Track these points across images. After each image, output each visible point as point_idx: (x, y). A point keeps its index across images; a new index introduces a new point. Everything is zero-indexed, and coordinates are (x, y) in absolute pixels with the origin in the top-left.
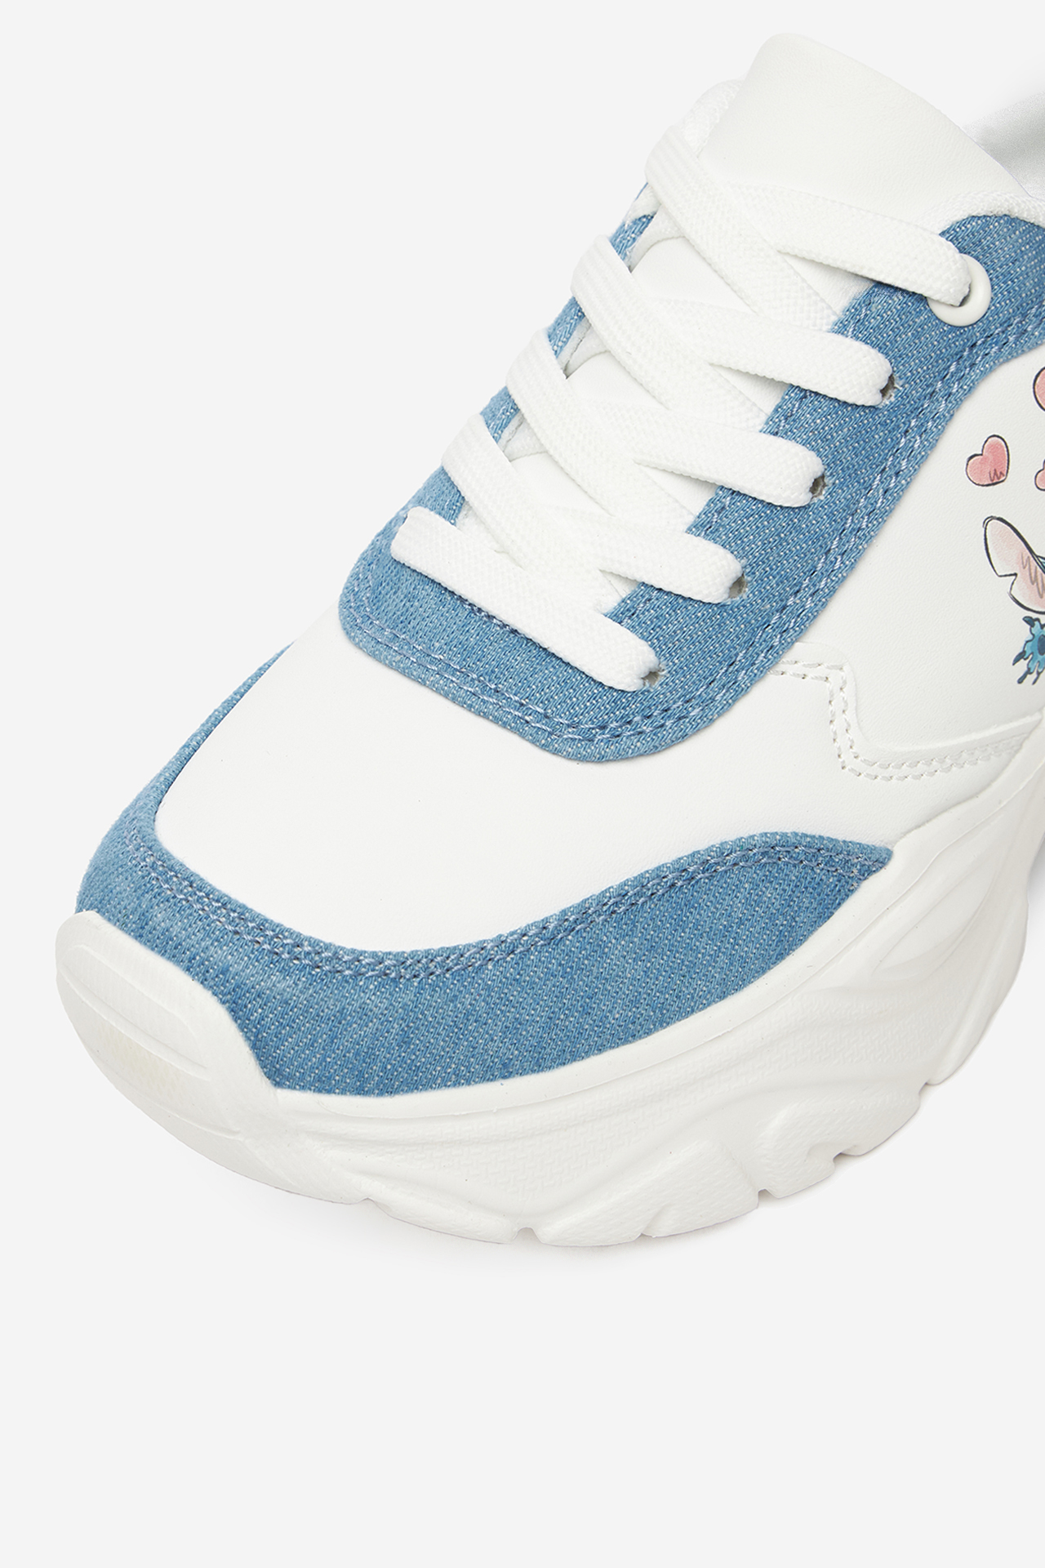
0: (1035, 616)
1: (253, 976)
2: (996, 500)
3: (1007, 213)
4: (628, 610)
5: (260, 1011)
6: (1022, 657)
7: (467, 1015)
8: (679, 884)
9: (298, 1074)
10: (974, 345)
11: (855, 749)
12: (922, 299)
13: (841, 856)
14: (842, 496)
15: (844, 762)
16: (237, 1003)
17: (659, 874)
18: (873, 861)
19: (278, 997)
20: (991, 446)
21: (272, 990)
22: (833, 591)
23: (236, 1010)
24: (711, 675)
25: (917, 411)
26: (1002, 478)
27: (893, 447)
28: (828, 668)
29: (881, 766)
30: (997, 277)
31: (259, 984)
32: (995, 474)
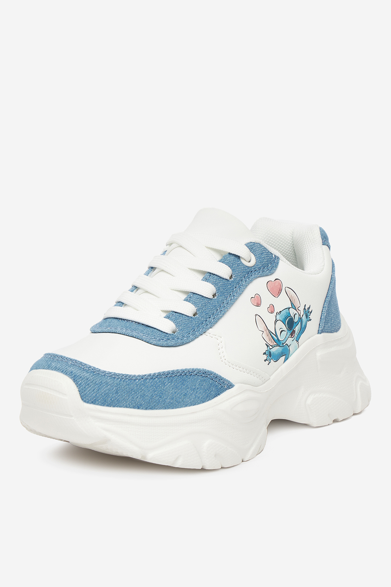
0: (268, 345)
1: (79, 373)
2: (257, 310)
3: (259, 243)
4: (168, 317)
5: (81, 381)
6: (265, 354)
7: (132, 390)
8: (183, 374)
9: (89, 399)
10: (252, 272)
11: (225, 357)
12: (238, 257)
13: (222, 381)
14: (221, 298)
15: (222, 360)
16: (75, 379)
17: (178, 371)
18: (230, 386)
19: (85, 378)
20: (256, 296)
21: (84, 376)
22: (219, 319)
23: (74, 381)
24: (189, 332)
25: (238, 283)
26: (260, 306)
27: (233, 290)
28: (218, 336)
29: (231, 364)
30: (257, 258)
31: (80, 375)
32: (258, 304)
